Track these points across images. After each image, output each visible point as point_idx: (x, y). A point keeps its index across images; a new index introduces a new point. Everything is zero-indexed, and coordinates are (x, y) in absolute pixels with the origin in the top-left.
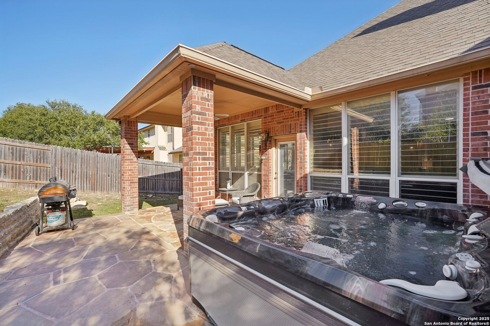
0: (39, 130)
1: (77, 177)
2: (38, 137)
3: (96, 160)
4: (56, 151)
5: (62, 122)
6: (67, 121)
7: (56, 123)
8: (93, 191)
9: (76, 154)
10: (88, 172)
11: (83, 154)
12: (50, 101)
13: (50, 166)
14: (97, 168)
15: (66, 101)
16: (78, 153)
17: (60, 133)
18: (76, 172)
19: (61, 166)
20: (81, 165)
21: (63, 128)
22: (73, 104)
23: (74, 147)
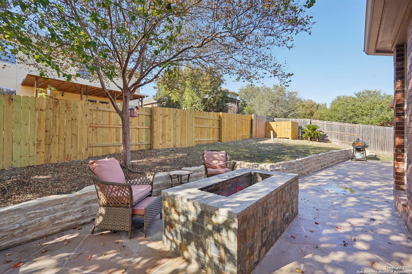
0: (351, 114)
1: (371, 141)
2: (349, 118)
3: (384, 132)
4: (360, 127)
5: (364, 108)
6: (368, 107)
7: (361, 109)
8: (382, 151)
9: (371, 128)
10: (379, 139)
11: (375, 128)
12: (356, 93)
13: (356, 135)
14: (385, 136)
15: (368, 89)
16: (372, 128)
17: (362, 115)
18: (371, 138)
19: (362, 135)
20: (374, 135)
21: (365, 112)
22: (374, 90)
23: (372, 124)
